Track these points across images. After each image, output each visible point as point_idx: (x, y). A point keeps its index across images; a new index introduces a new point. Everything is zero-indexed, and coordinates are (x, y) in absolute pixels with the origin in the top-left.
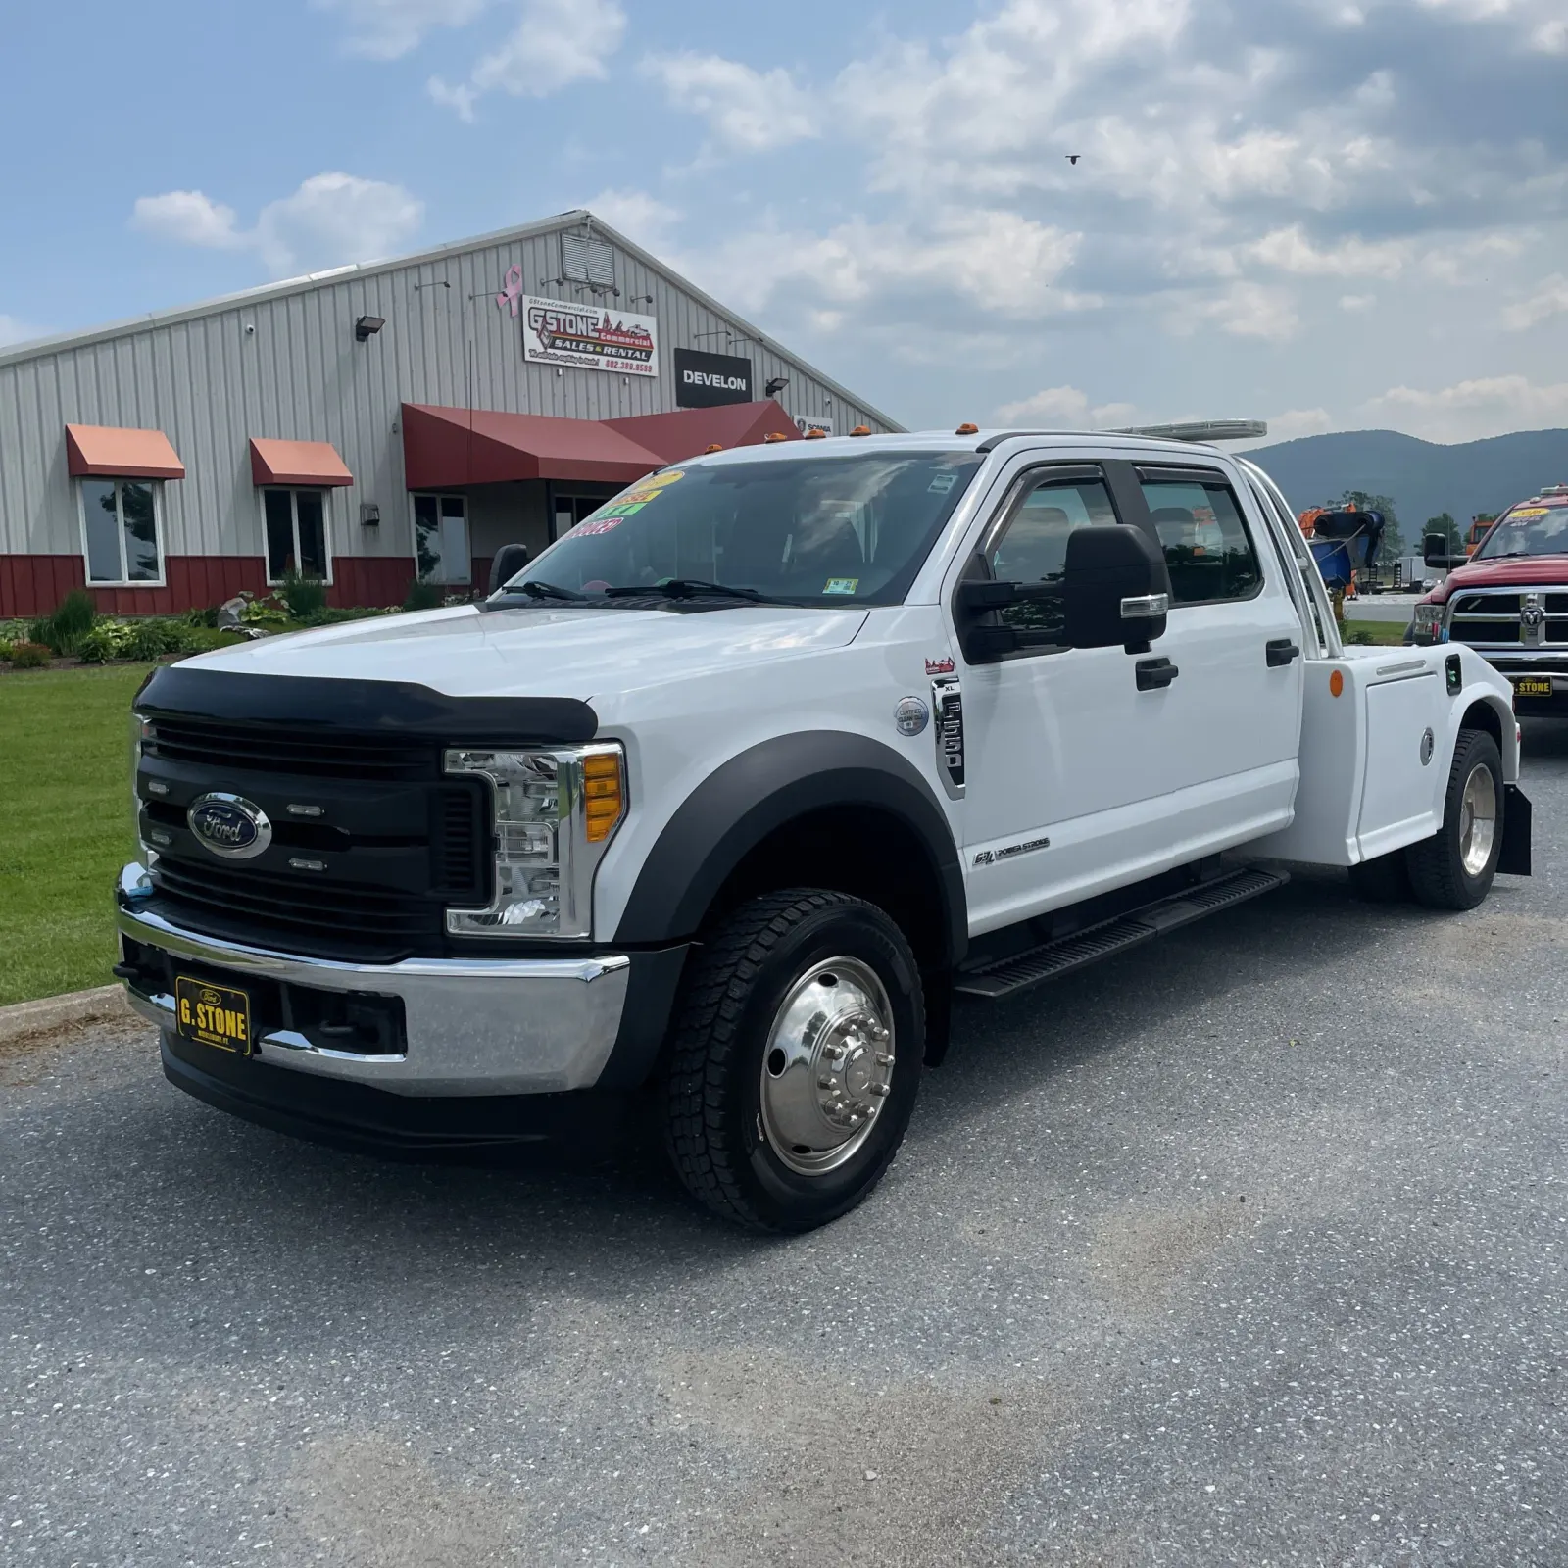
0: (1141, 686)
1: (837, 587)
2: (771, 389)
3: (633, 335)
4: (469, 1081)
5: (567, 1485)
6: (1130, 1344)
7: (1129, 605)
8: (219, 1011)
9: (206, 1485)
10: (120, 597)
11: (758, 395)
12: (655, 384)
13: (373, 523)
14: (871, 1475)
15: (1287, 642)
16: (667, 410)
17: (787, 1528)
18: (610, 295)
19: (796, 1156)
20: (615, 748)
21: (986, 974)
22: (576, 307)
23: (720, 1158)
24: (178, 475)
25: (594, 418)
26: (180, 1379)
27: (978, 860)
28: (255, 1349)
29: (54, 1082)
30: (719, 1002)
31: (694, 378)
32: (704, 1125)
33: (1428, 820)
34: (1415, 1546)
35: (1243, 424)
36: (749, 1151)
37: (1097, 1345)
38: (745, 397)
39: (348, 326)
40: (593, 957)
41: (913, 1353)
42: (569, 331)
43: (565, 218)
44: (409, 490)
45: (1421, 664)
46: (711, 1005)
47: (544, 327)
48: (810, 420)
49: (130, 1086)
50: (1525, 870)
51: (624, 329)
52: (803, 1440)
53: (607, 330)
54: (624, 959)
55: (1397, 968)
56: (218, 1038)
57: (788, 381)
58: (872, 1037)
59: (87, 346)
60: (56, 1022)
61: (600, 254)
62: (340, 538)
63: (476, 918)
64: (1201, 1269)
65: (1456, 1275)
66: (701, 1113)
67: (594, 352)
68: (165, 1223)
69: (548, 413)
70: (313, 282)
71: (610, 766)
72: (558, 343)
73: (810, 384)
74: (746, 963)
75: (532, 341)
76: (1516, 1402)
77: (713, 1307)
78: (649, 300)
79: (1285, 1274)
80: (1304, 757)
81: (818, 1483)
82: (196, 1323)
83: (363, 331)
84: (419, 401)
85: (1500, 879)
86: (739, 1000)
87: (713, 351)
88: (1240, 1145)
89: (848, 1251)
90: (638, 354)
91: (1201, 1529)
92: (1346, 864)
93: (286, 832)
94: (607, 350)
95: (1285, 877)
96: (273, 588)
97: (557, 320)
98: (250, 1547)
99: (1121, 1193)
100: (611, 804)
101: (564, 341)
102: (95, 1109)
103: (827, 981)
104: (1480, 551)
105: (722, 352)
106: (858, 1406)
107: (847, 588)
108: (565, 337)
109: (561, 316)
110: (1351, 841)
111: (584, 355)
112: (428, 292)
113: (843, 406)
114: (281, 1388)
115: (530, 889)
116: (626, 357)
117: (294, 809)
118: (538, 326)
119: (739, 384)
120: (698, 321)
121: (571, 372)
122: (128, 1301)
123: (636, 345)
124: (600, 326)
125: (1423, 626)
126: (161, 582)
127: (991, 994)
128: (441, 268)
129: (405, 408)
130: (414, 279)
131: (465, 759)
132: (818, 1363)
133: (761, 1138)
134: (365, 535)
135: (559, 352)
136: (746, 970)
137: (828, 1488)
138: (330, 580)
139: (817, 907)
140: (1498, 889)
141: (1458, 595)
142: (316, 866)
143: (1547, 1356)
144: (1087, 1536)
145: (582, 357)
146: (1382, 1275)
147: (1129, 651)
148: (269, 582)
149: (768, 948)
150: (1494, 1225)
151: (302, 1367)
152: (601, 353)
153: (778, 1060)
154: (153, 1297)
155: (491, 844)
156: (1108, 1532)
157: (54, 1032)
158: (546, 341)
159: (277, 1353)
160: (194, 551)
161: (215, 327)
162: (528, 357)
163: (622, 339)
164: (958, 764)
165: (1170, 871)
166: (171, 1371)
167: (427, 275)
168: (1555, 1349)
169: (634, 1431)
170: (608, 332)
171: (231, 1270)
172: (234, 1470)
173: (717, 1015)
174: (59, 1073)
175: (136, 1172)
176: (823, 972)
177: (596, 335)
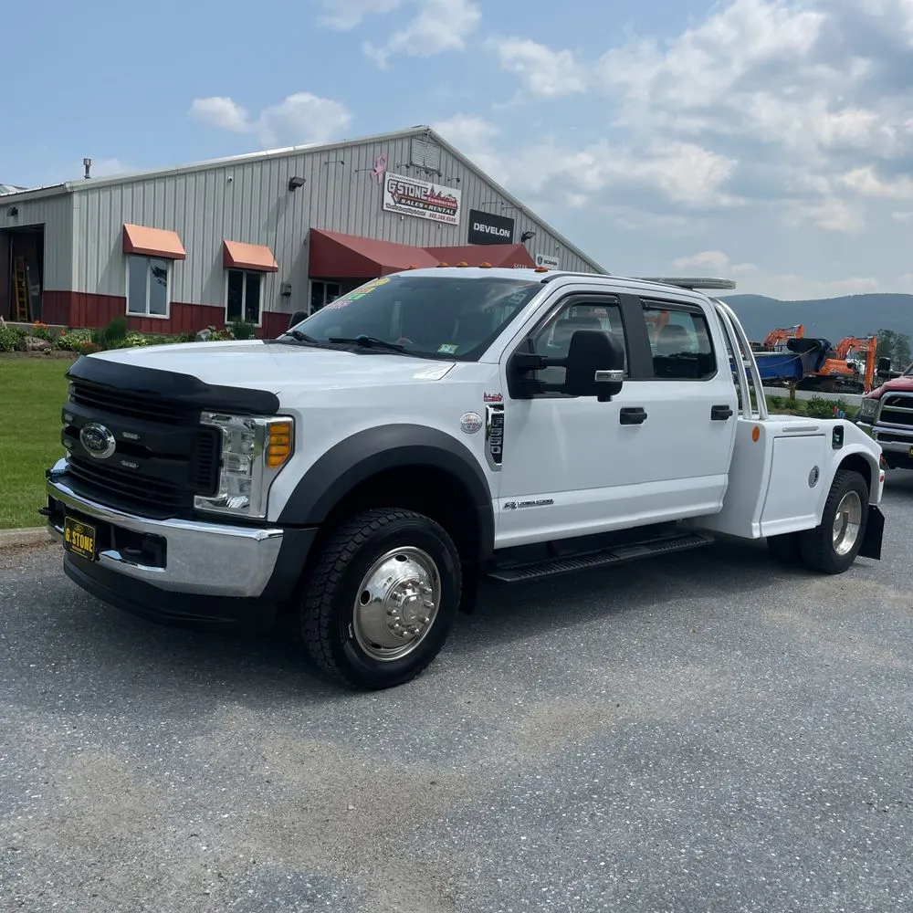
0: (623, 421)
1: (445, 349)
2: (524, 237)
3: (447, 200)
4: (213, 587)
5: (197, 791)
6: (519, 766)
7: (600, 375)
8: (82, 536)
9: (19, 766)
10: (144, 323)
11: (517, 240)
12: (457, 229)
13: (287, 294)
14: (351, 807)
15: (727, 407)
16: (462, 245)
17: (297, 825)
18: (436, 175)
19: (372, 649)
20: (290, 419)
21: (510, 570)
22: (416, 182)
23: (327, 645)
24: (182, 257)
25: (419, 245)
26: (27, 717)
27: (507, 506)
28: (70, 708)
29: (21, 570)
30: (335, 562)
31: (480, 227)
32: (319, 626)
33: (811, 519)
34: (615, 879)
35: (721, 281)
36: (342, 641)
37: (500, 764)
38: (509, 241)
39: (285, 180)
40: (265, 529)
41: (403, 755)
42: (410, 194)
43: (416, 129)
44: (310, 277)
45: (815, 429)
46: (330, 563)
47: (396, 191)
48: (545, 258)
49: (58, 577)
50: (876, 555)
51: (442, 196)
52: (325, 787)
53: (432, 195)
54: (281, 531)
55: (774, 600)
56: (80, 550)
57: (534, 234)
58: (423, 591)
59: (150, 179)
60: (35, 540)
61: (434, 152)
62: (268, 301)
63: (211, 502)
64: (577, 735)
65: (713, 757)
66: (319, 618)
67: (424, 208)
68: (49, 644)
69: (393, 241)
70: (268, 155)
71: (285, 430)
72: (403, 201)
73: (548, 237)
74: (352, 543)
75: (388, 198)
76: (710, 822)
77: (309, 720)
78: (458, 180)
79: (620, 743)
80: (732, 473)
81: (323, 807)
82: (46, 692)
83: (293, 185)
84: (320, 228)
85: (859, 559)
86: (345, 562)
87: (493, 213)
88: (633, 678)
89: (393, 703)
90: (448, 211)
91: (508, 855)
92: (750, 537)
93: (123, 446)
94: (431, 207)
95: (711, 540)
96: (227, 326)
97: (404, 188)
98: (30, 797)
99: (554, 695)
100: (284, 449)
101: (407, 200)
102: (37, 585)
103: (401, 558)
104: (910, 370)
105: (498, 214)
106: (362, 775)
107: (451, 350)
108: (408, 198)
109: (407, 186)
110: (755, 525)
111: (417, 209)
112: (332, 166)
113: (566, 250)
114: (75, 728)
115: (241, 490)
116: (441, 212)
117: (126, 435)
118: (393, 191)
119: (506, 233)
120: (486, 194)
121: (409, 218)
122: (16, 678)
123: (448, 206)
124: (428, 194)
125: (866, 412)
126: (167, 316)
127: (508, 580)
128: (341, 153)
129: (312, 230)
130: (325, 158)
131: (213, 418)
132: (351, 753)
133: (351, 636)
134: (282, 300)
135: (403, 206)
136: (352, 547)
137: (326, 811)
138: (260, 324)
139: (398, 518)
140: (858, 565)
141: (888, 394)
142: (133, 466)
143: (742, 802)
144: (447, 850)
145: (417, 210)
146: (674, 751)
147: (600, 400)
148: (226, 322)
149: (366, 536)
150: (750, 735)
151: (89, 720)
152: (427, 209)
153: (366, 596)
154: (29, 678)
155: (220, 464)
156: (459, 851)
157: (32, 545)
158: (396, 199)
159: (79, 711)
160: (187, 301)
161: (211, 177)
162: (385, 208)
163: (440, 202)
164: (498, 452)
165: (635, 528)
166: (24, 713)
167: (333, 157)
168: (748, 800)
169: (242, 772)
170: (432, 197)
171: (73, 670)
172: (36, 761)
173: (333, 568)
174: (26, 566)
175: (45, 618)
176: (399, 554)
177: (425, 198)
